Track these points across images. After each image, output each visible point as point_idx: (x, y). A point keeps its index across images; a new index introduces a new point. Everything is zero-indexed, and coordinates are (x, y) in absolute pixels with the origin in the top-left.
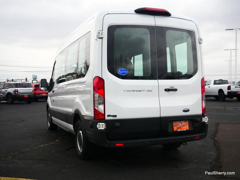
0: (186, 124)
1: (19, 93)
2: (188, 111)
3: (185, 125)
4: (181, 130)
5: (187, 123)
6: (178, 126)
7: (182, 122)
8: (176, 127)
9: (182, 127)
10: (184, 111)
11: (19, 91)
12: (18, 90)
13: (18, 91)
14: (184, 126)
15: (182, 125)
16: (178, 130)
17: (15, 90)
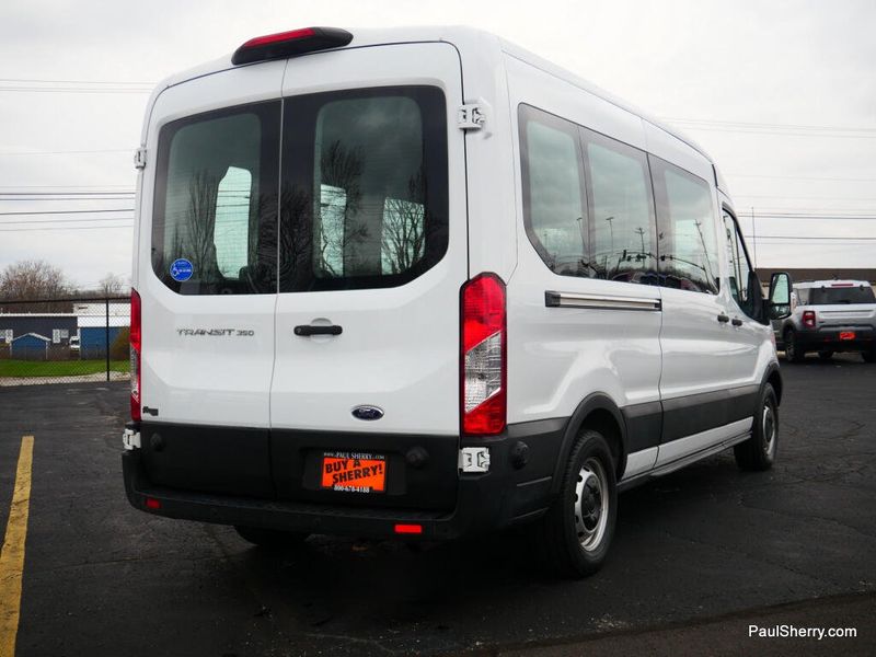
0: (374, 469)
1: (818, 325)
2: (374, 415)
3: (371, 472)
4: (347, 489)
5: (383, 463)
6: (342, 471)
7: (358, 456)
8: (334, 472)
9: (357, 476)
10: (357, 413)
11: (820, 317)
12: (813, 312)
13: (813, 317)
14: (366, 474)
15: (357, 468)
16: (337, 488)
17: (805, 312)
